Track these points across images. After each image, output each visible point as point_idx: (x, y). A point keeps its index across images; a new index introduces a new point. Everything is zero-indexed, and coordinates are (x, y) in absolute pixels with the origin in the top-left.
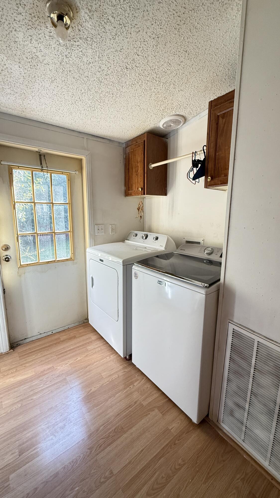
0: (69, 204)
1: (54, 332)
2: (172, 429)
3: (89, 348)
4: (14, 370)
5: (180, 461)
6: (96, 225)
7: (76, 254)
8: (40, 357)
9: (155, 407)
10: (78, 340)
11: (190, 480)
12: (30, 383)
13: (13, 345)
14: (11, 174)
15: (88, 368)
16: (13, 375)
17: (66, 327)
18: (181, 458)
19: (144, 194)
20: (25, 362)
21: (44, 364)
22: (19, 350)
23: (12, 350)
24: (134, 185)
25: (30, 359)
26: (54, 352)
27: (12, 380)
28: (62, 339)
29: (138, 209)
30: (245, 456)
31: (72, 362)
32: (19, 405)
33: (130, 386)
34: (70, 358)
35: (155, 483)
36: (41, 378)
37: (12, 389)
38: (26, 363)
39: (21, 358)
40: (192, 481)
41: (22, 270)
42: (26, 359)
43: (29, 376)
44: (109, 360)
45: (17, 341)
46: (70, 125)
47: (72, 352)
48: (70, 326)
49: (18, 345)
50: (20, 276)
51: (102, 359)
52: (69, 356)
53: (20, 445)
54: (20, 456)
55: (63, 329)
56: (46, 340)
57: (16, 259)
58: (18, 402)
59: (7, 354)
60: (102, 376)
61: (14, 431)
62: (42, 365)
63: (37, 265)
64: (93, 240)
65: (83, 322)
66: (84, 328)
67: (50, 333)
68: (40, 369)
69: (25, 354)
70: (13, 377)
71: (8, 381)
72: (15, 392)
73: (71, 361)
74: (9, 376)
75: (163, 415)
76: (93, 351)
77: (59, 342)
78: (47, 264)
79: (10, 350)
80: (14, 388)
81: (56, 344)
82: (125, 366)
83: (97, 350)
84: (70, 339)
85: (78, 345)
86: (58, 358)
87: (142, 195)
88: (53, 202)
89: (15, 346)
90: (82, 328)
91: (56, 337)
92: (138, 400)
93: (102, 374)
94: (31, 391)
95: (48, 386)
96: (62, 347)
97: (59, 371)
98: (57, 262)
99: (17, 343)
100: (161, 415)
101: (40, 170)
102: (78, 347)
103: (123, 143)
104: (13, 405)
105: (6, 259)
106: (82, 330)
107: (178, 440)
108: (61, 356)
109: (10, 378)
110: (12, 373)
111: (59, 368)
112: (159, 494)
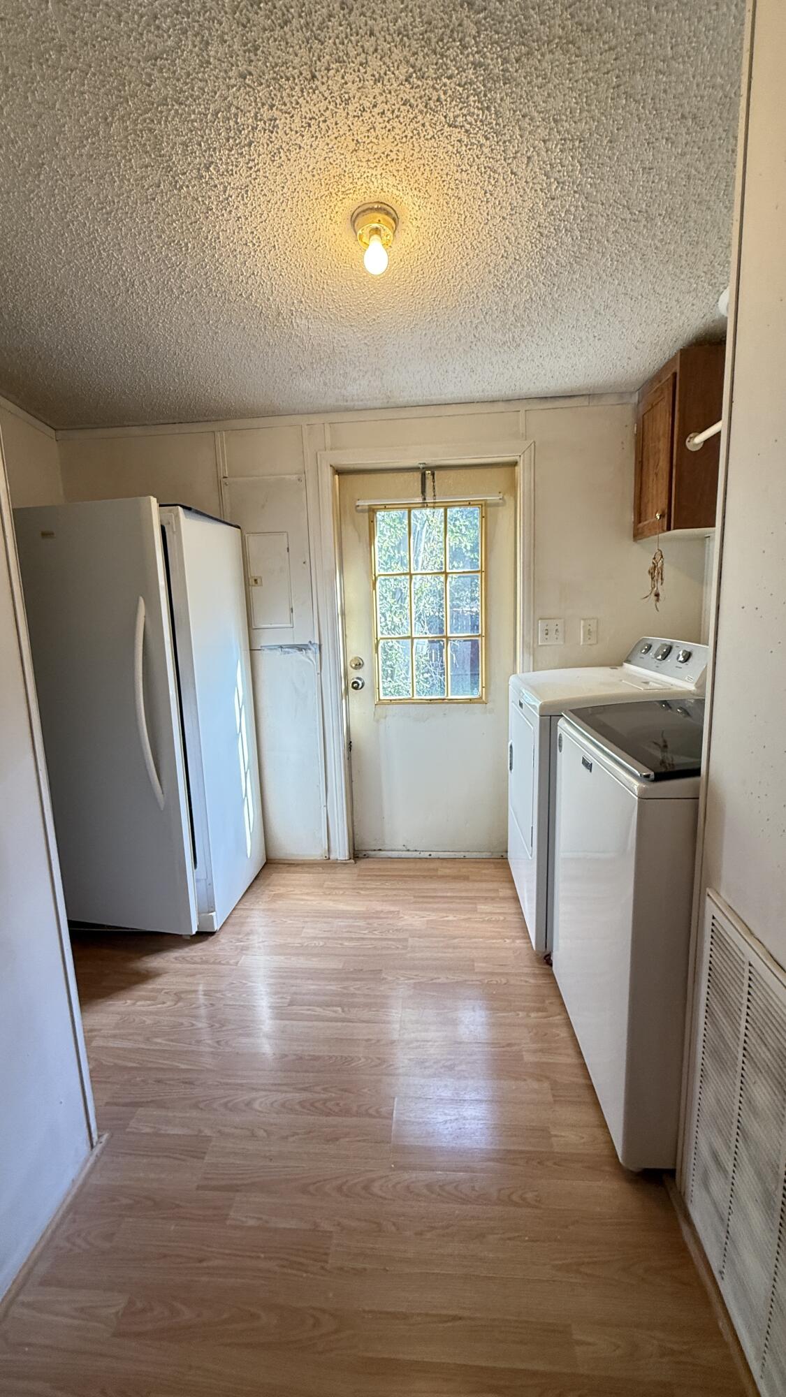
0: (482, 572)
1: (434, 855)
2: (556, 1136)
3: (482, 907)
4: (341, 892)
5: (530, 1196)
6: (541, 619)
7: (492, 687)
8: (387, 889)
9: (548, 1078)
10: (469, 885)
11: (527, 1238)
12: (351, 920)
13: (356, 854)
14: (372, 521)
15: (456, 941)
16: (336, 898)
17: (461, 855)
18: (536, 1193)
19: (669, 529)
20: (362, 886)
21: (386, 901)
22: (362, 864)
23: (352, 861)
24: (650, 505)
25: (373, 885)
26: (413, 889)
27: (331, 904)
28: (439, 873)
29: (651, 573)
30: (720, 1324)
31: (434, 918)
32: (321, 944)
33: (519, 1010)
34: (434, 910)
35: (455, 1184)
36: (370, 921)
37: (324, 917)
38: (361, 889)
39: (360, 878)
40: (528, 1241)
41: (380, 709)
42: (365, 882)
43: (356, 909)
44: (508, 946)
45: (366, 848)
46: (481, 394)
47: (445, 903)
48: (468, 855)
49: (366, 857)
50: (378, 721)
51: (493, 938)
52: (435, 906)
53: (295, 993)
54: (289, 1005)
55: (452, 855)
56: (412, 865)
57: (373, 686)
58: (322, 938)
59: (344, 864)
60: (473, 965)
61: (297, 972)
62: (383, 901)
63: (409, 703)
64: (532, 658)
65: (500, 854)
66: (496, 868)
67: (426, 855)
68: (378, 906)
69: (369, 876)
70: (334, 901)
71: (325, 903)
72: (325, 923)
73: (433, 916)
74: (330, 897)
75: (555, 1101)
76: (484, 916)
77: (432, 876)
78: (429, 703)
79: (350, 859)
80: (328, 917)
81: (424, 877)
82: (537, 972)
83: (494, 917)
84: (456, 878)
85: (464, 894)
86: (415, 902)
87: (664, 531)
88: (448, 571)
89: (360, 856)
90: (492, 866)
91: (432, 866)
92: (519, 1044)
93: (476, 964)
94: (347, 932)
95: (374, 937)
96: (433, 886)
97: (403, 923)
98: (448, 703)
99: (364, 853)
100: (550, 1098)
101: (420, 505)
102: (461, 898)
103: (632, 393)
104: (315, 938)
105: (355, 685)
106: (489, 871)
107: (555, 1164)
108: (421, 900)
109: (330, 900)
110: (336, 894)
111: (406, 917)
112: (448, 1203)
